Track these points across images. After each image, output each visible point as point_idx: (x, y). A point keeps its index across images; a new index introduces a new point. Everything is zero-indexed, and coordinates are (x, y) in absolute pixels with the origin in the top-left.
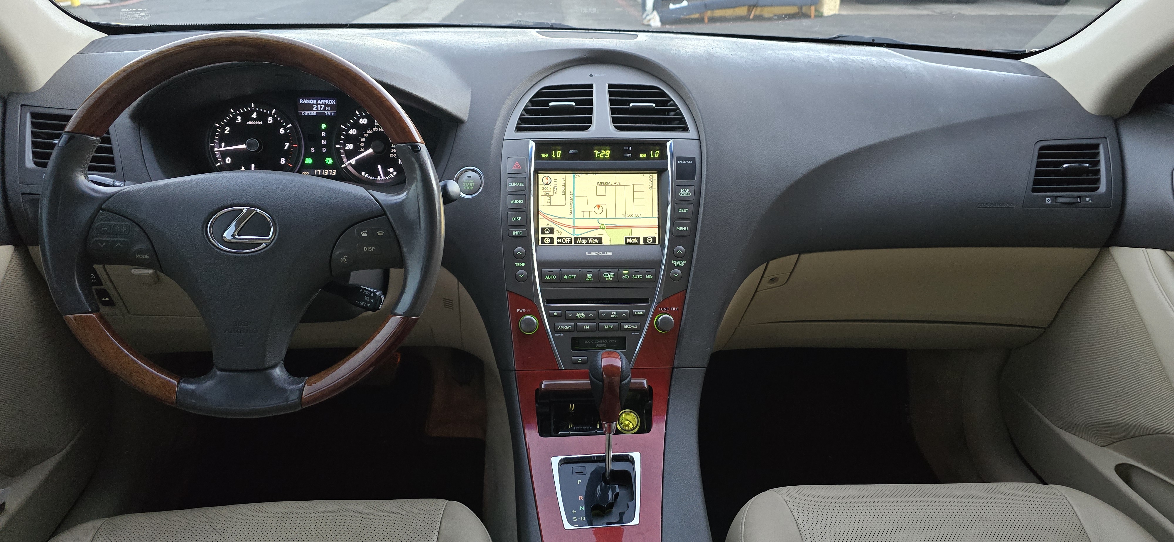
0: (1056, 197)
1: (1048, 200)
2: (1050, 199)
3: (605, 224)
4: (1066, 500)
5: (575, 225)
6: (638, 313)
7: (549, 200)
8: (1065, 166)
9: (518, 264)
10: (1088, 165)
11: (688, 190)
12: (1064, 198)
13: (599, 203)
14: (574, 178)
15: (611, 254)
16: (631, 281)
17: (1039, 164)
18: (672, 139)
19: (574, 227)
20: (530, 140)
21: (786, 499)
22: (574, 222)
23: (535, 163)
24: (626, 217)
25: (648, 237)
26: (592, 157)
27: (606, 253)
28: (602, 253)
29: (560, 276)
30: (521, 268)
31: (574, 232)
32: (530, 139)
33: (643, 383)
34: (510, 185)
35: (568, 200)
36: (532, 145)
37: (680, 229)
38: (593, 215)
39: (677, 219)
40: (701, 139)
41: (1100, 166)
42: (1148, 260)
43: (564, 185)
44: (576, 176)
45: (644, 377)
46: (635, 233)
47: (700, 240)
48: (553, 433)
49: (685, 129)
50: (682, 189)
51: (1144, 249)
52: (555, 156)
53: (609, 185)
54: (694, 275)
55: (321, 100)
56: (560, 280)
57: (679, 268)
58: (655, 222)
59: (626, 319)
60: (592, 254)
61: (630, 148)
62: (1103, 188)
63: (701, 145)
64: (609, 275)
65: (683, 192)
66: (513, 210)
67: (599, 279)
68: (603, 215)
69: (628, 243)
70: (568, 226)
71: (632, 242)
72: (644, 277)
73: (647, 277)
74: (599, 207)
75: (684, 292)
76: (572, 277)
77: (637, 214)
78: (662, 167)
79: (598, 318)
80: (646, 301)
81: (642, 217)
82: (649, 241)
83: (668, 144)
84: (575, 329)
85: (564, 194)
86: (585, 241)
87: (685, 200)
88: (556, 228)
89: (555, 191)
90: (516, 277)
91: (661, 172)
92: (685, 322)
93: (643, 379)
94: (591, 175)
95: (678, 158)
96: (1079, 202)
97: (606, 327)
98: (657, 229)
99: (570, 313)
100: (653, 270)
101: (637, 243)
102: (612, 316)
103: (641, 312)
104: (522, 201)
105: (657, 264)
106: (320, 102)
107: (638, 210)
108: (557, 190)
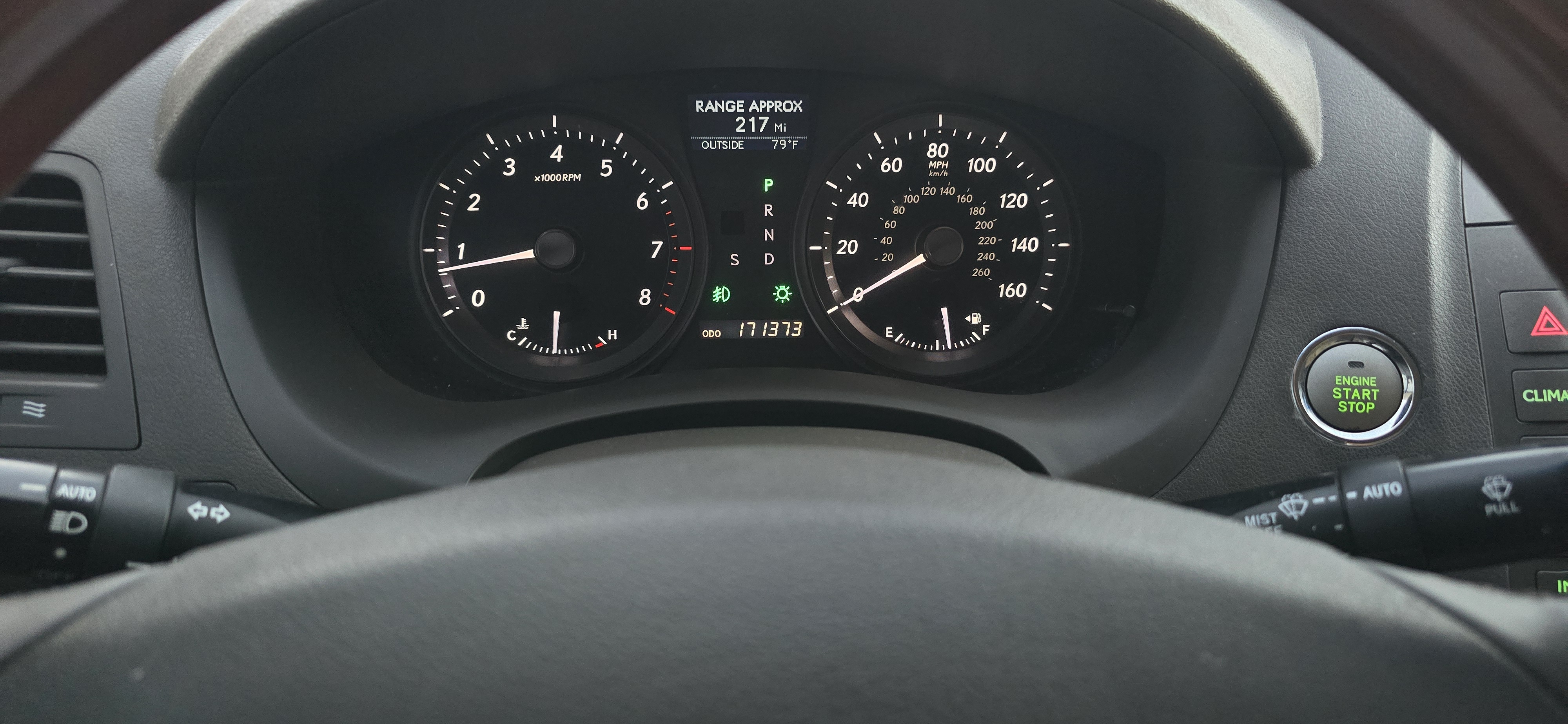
34: (1530, 396)
55: (761, 102)
106: (756, 108)
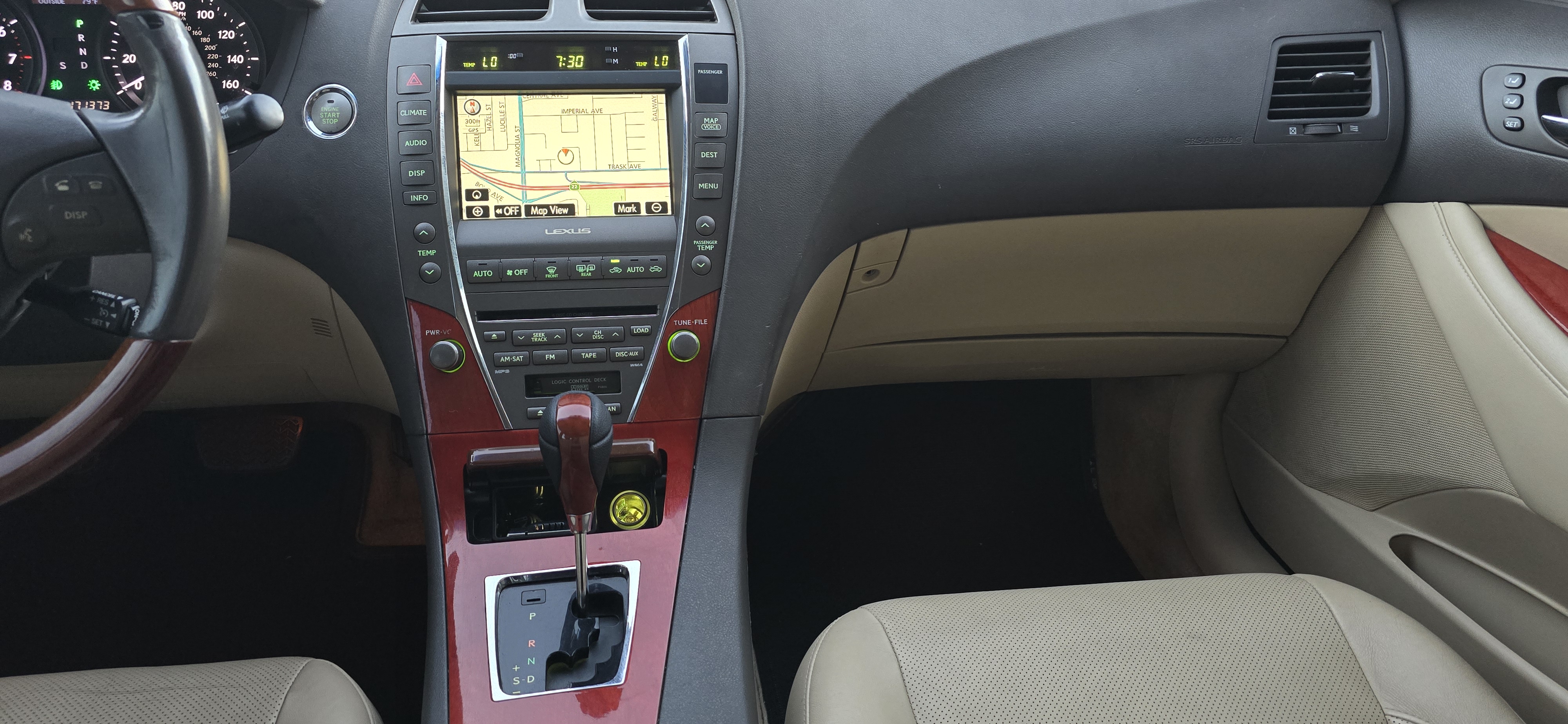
0: (1305, 125)
1: (1293, 131)
2: (1295, 128)
3: (579, 182)
4: (1320, 597)
5: (525, 183)
6: (639, 330)
7: (478, 142)
8: (1318, 75)
9: (422, 253)
10: (1352, 73)
11: (716, 120)
12: (1316, 127)
13: (566, 145)
14: (521, 102)
15: (589, 232)
16: (624, 277)
17: (1278, 75)
18: (687, 33)
19: (524, 188)
20: (438, 36)
21: (884, 622)
22: (524, 179)
23: (446, 75)
24: (614, 169)
25: (653, 203)
26: (552, 65)
27: (579, 230)
28: (573, 230)
29: (500, 271)
30: (429, 259)
31: (525, 196)
32: (438, 34)
33: (648, 446)
34: (403, 113)
35: (512, 140)
36: (441, 45)
37: (704, 186)
38: (557, 166)
39: (701, 169)
40: (737, 34)
41: (1371, 76)
42: (1443, 220)
43: (503, 114)
44: (523, 99)
45: (650, 436)
46: (632, 196)
47: (738, 204)
48: (495, 536)
49: (712, 18)
50: (705, 119)
51: (1436, 203)
52: (486, 66)
53: (583, 113)
54: (730, 264)
56: (500, 279)
57: (706, 253)
58: (665, 177)
59: (619, 342)
60: (555, 232)
61: (615, 49)
62: (1375, 109)
63: (736, 45)
64: (587, 267)
65: (707, 123)
66: (409, 157)
67: (568, 275)
68: (574, 166)
69: (620, 213)
70: (511, 186)
71: (627, 212)
72: (647, 269)
73: (652, 270)
74: (566, 151)
75: (717, 292)
76: (520, 272)
77: (632, 163)
78: (670, 81)
79: (570, 340)
80: (652, 309)
81: (642, 167)
82: (655, 209)
83: (681, 42)
84: (530, 361)
85: (503, 130)
86: (544, 212)
87: (711, 137)
88: (492, 190)
89: (487, 126)
90: (422, 275)
91: (670, 89)
92: (718, 343)
93: (649, 439)
94: (550, 96)
95: (697, 66)
96: (1340, 133)
97: (585, 355)
98: (669, 188)
99: (520, 335)
100: (662, 258)
101: (635, 213)
102: (594, 337)
103: (645, 329)
104: (424, 143)
105: (667, 247)
107: (635, 156)
108: (491, 124)
